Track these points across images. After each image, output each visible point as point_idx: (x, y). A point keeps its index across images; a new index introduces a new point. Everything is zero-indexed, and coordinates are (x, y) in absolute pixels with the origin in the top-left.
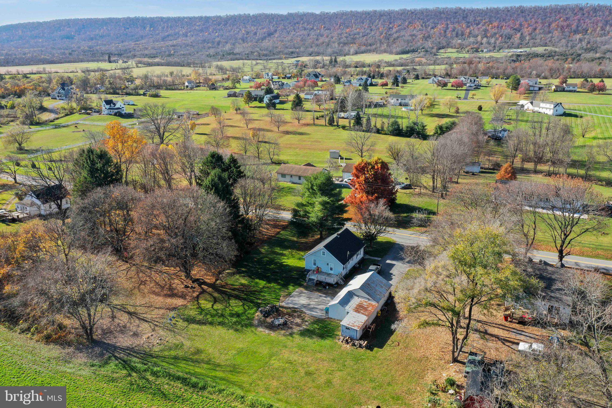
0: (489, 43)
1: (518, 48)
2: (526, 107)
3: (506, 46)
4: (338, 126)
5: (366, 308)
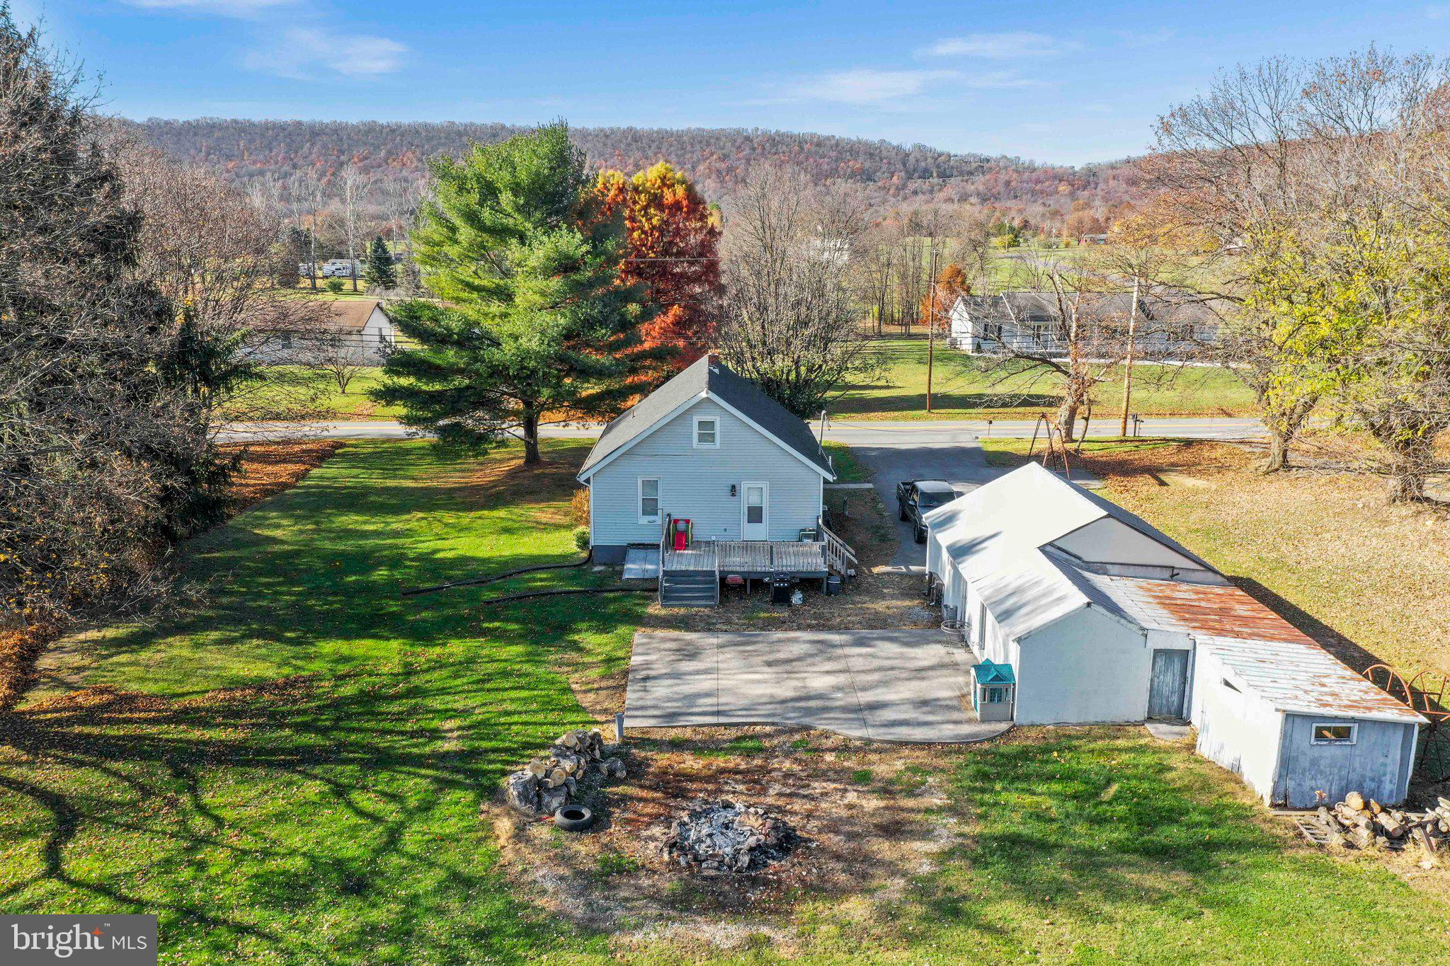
5: (1224, 612)
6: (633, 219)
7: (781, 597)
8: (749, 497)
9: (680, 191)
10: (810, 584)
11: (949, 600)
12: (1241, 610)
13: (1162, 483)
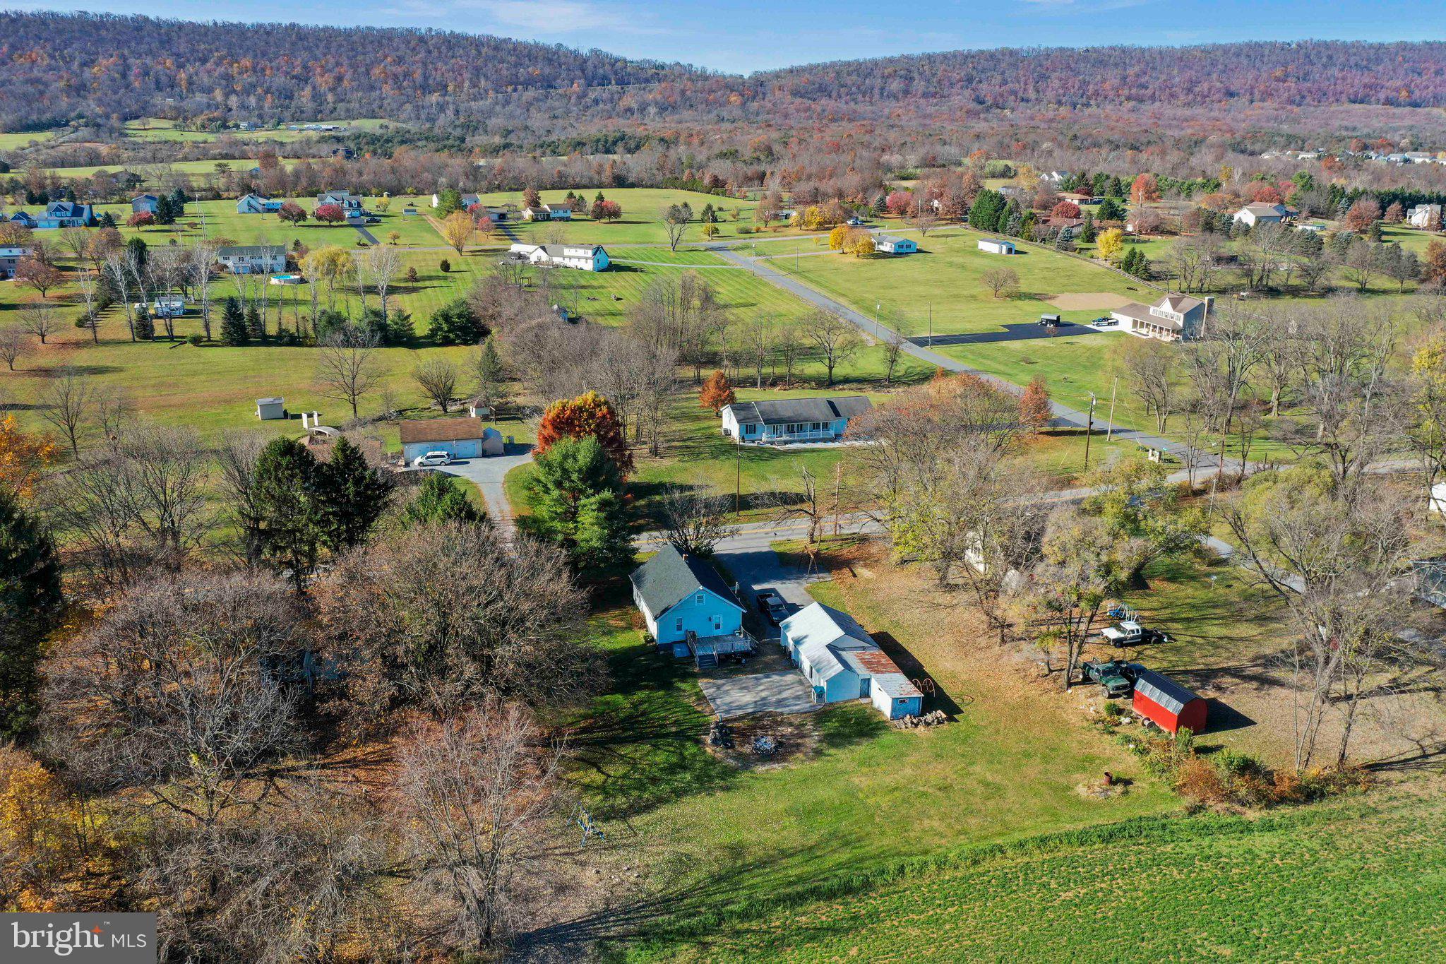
0: (243, 106)
1: (316, 121)
2: (533, 259)
3: (287, 114)
4: (171, 338)
5: (878, 663)
6: (580, 426)
7: (739, 662)
8: (715, 621)
9: (605, 409)
10: (746, 654)
11: (793, 656)
12: (884, 661)
13: (855, 576)
